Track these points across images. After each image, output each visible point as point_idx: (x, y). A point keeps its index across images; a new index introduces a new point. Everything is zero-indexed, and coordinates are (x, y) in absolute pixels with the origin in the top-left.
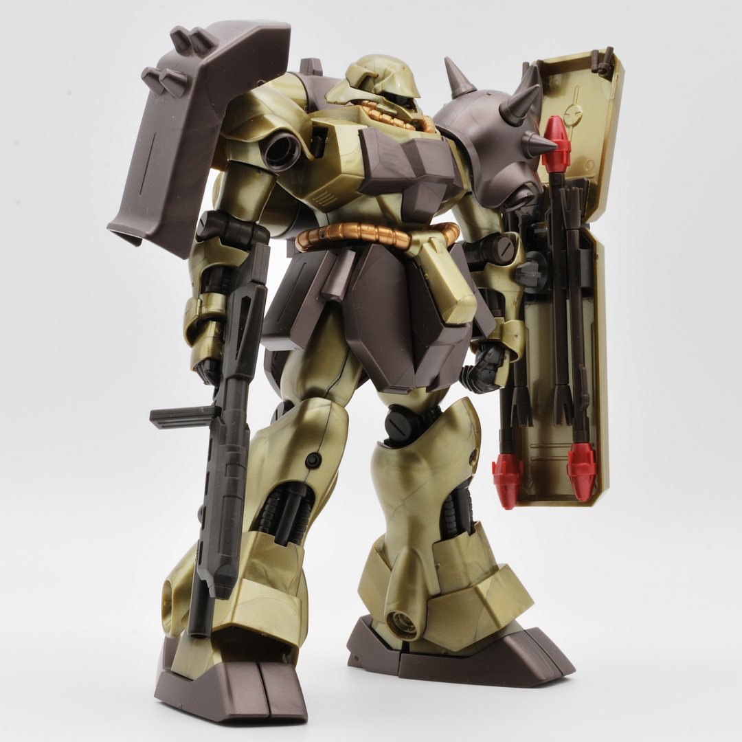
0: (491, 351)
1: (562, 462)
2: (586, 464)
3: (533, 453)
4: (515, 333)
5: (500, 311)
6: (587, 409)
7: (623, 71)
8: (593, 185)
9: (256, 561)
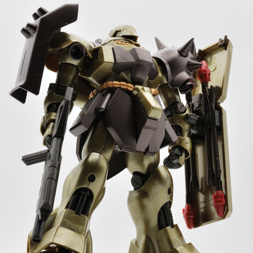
0: (176, 149)
1: (211, 201)
2: (221, 199)
3: (202, 205)
4: (187, 142)
5: (180, 133)
6: (221, 176)
7: (232, 46)
8: (220, 88)
9: (66, 221)
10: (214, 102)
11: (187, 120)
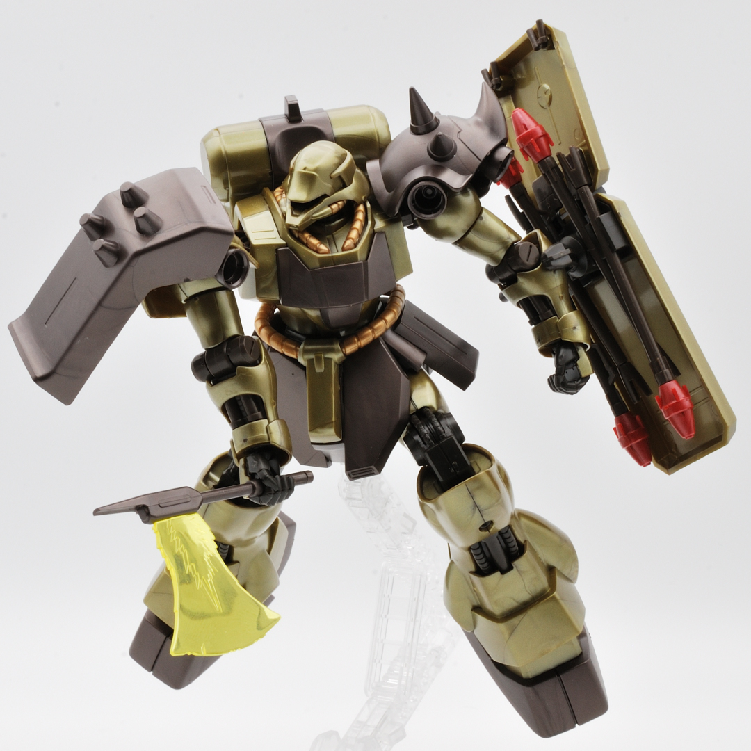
4: (573, 325)
8: (585, 151)
10: (586, 182)
11: (549, 268)
